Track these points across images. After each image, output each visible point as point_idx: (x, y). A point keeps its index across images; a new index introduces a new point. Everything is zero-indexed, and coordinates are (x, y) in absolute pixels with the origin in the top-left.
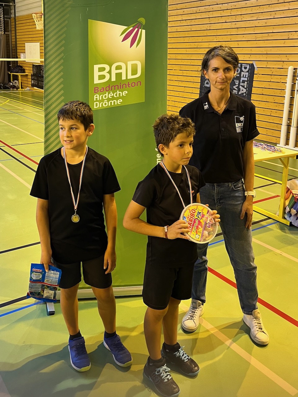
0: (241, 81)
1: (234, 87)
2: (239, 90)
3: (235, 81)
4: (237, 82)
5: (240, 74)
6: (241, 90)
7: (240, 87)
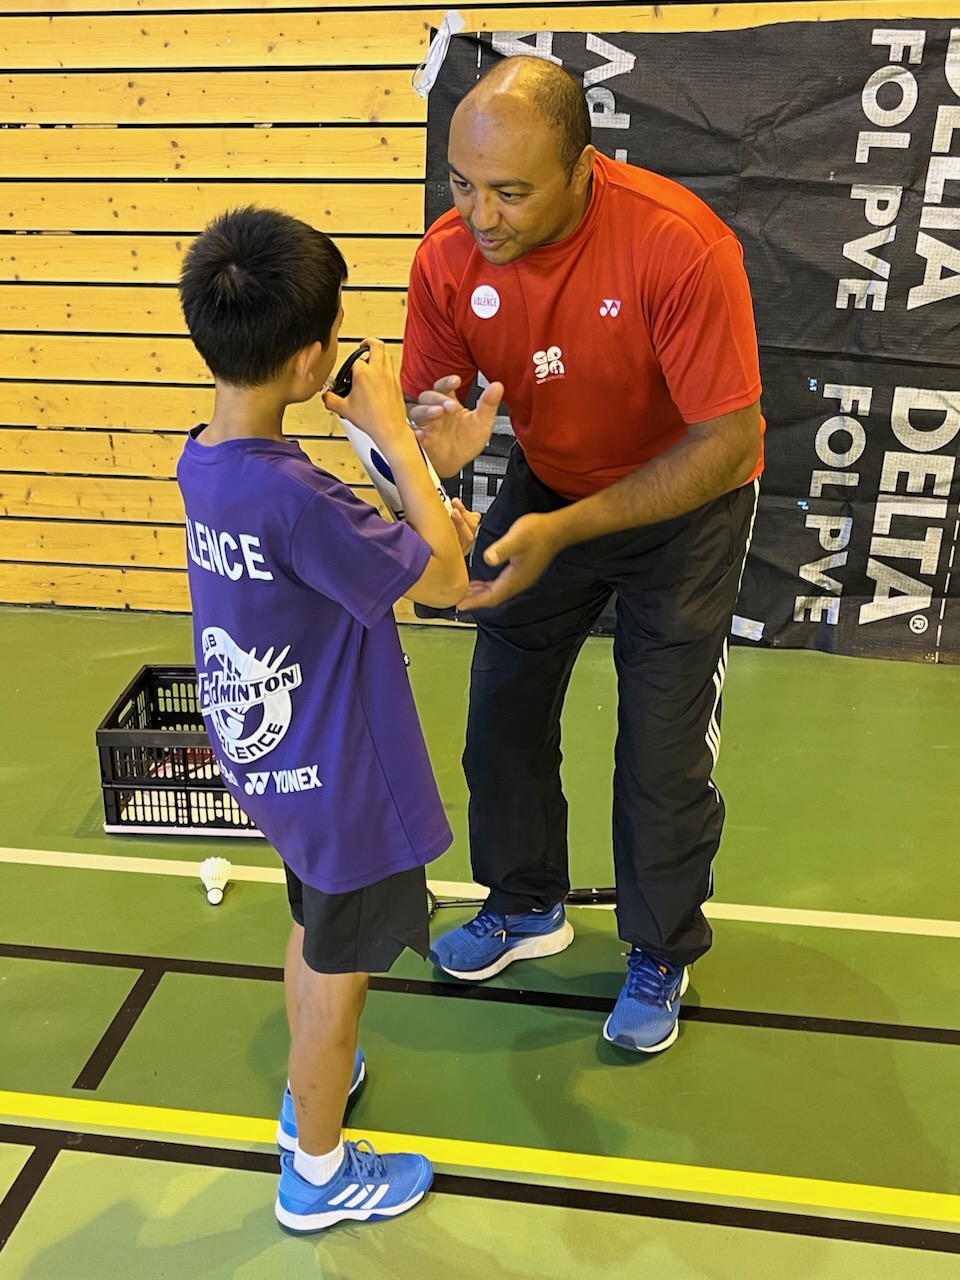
0: (934, 189)
1: (856, 251)
2: (908, 271)
3: (856, 193)
4: (880, 204)
5: (921, 124)
6: (932, 271)
7: (925, 245)
